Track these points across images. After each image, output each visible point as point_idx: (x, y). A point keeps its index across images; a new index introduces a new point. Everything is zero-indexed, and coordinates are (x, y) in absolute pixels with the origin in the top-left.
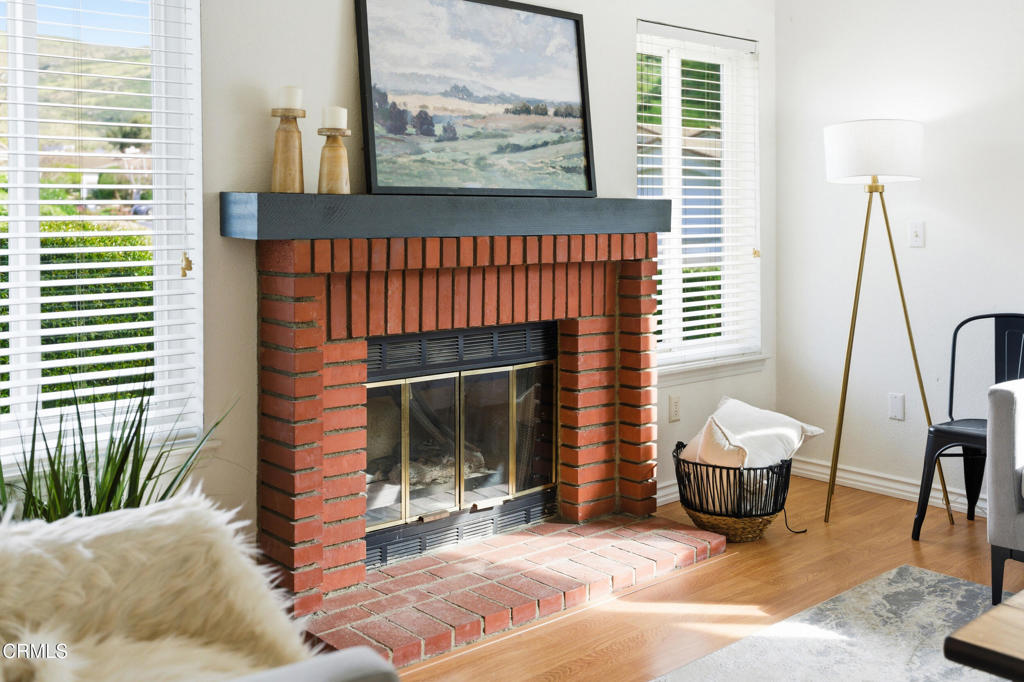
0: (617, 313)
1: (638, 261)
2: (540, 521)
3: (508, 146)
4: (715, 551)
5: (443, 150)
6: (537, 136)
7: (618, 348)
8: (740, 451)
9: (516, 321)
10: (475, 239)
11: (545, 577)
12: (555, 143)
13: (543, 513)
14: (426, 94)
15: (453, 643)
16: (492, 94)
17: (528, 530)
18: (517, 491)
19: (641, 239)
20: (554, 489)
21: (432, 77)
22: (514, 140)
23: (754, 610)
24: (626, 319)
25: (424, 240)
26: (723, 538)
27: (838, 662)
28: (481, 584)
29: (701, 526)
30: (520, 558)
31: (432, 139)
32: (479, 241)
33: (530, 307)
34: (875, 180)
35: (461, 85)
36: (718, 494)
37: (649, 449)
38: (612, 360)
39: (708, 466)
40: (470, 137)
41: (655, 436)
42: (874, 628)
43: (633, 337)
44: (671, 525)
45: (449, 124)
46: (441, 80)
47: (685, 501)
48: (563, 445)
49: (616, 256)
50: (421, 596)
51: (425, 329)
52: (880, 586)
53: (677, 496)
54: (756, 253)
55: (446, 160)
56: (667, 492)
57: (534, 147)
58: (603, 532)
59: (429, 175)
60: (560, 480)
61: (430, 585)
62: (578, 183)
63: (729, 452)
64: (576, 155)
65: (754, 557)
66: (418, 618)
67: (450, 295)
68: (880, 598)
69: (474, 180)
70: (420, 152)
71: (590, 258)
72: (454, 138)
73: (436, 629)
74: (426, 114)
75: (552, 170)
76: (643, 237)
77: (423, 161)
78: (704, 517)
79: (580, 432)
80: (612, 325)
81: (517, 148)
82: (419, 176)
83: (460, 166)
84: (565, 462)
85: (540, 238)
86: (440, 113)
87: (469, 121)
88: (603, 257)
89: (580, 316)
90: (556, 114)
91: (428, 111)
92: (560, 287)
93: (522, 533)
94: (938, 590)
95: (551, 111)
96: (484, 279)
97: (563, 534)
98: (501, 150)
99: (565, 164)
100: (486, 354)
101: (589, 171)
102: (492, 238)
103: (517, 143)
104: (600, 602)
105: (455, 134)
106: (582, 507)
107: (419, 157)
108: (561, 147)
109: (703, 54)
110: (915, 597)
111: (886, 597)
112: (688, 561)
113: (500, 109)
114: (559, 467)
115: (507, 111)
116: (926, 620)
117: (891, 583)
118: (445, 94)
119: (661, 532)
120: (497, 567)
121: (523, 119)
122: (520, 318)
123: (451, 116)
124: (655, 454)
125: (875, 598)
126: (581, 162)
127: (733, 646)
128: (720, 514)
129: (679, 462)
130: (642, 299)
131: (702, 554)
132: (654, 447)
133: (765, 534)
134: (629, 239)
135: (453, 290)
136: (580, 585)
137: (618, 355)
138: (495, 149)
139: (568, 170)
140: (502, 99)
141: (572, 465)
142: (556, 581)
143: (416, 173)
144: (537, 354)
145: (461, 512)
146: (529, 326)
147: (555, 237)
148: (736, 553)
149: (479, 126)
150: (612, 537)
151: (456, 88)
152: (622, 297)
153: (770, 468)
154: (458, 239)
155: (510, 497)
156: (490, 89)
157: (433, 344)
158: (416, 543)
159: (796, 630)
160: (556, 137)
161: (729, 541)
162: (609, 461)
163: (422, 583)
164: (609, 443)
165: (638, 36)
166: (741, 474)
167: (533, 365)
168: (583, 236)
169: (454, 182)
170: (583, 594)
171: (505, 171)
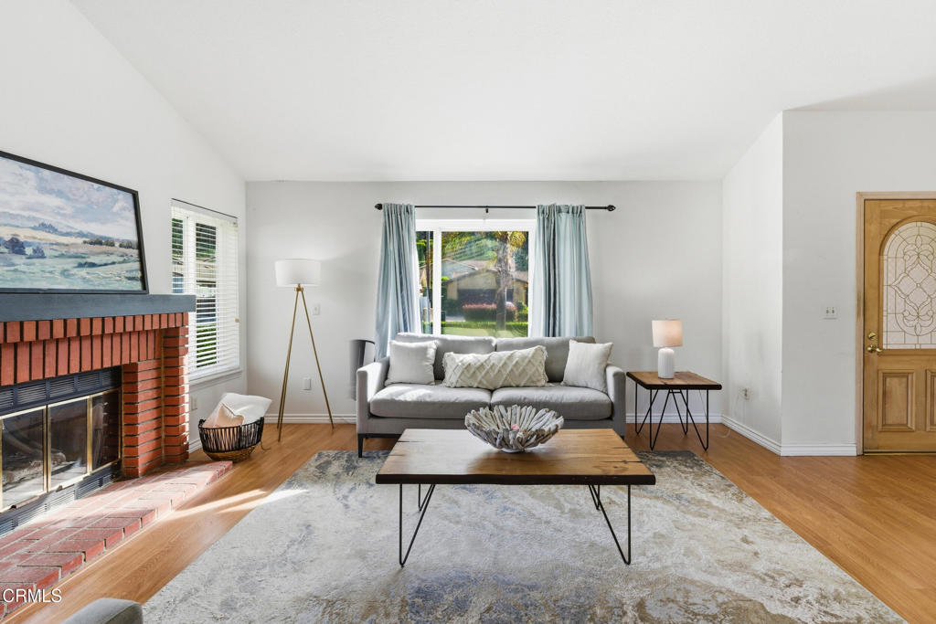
0: (163, 356)
1: (177, 328)
2: (111, 483)
3: (86, 263)
4: (227, 470)
5: (33, 264)
6: (108, 258)
7: (163, 376)
8: (240, 418)
9: (94, 368)
10: (65, 321)
11: (125, 514)
12: (120, 263)
13: (112, 478)
14: (18, 227)
15: (60, 577)
16: (73, 231)
17: (103, 490)
18: (93, 469)
19: (179, 316)
20: (120, 462)
21: (23, 217)
22: (89, 260)
23: (257, 492)
24: (168, 360)
25: (22, 324)
26: (231, 462)
27: (304, 502)
28: (75, 533)
29: (217, 459)
30: (102, 508)
31: (24, 257)
32: (68, 322)
33: (104, 359)
34: (299, 285)
35: (47, 223)
36: (226, 440)
37: (184, 427)
38: (159, 383)
39: (221, 428)
40: (56, 257)
41: (187, 419)
42: (315, 482)
43: (174, 369)
44: (200, 463)
45: (38, 248)
46: (29, 218)
47: (205, 448)
48: (127, 436)
49: (164, 326)
50: (23, 557)
51: (19, 381)
52: (312, 463)
53: (201, 446)
54: (237, 321)
55: (35, 270)
56: (195, 444)
57: (106, 265)
58: (157, 478)
59: (21, 280)
60: (124, 456)
61: (31, 546)
62: (137, 286)
63: (234, 419)
64: (136, 270)
65: (248, 467)
66: (25, 572)
67: (42, 357)
68: (314, 469)
69: (60, 284)
70: (13, 265)
71: (148, 327)
72: (43, 257)
73: (45, 573)
74: (18, 240)
75: (118, 278)
76: (180, 315)
77: (16, 271)
78: (219, 454)
79: (139, 426)
80: (160, 364)
81: (93, 265)
82: (13, 280)
83: (48, 275)
84: (128, 444)
85: (114, 318)
86: (29, 240)
87: (54, 247)
88: (156, 327)
89: (139, 360)
90: (121, 246)
91: (19, 238)
92: (126, 345)
93: (98, 494)
94: (337, 458)
95: (117, 244)
96: (69, 345)
97: (130, 486)
98: (81, 265)
99: (128, 275)
100: (70, 390)
101: (143, 279)
102: (79, 320)
103: (93, 261)
104: (165, 516)
105: (44, 254)
106: (141, 468)
107: (12, 268)
108: (124, 265)
109: (207, 220)
110: (328, 463)
111: (316, 467)
112: (214, 479)
113: (80, 241)
114: (123, 449)
115: (85, 242)
116: (335, 472)
117: (316, 460)
118: (34, 228)
119: (194, 468)
120: (85, 519)
121: (97, 248)
122: (97, 366)
123: (40, 243)
124: (187, 429)
125: (312, 469)
126: (139, 275)
127: (251, 513)
128: (229, 451)
129: (202, 429)
130: (180, 348)
131: (221, 473)
132: (187, 426)
133: (252, 455)
134: (172, 316)
135: (44, 354)
136: (151, 511)
137: (163, 379)
138: (76, 265)
139: (130, 279)
140: (81, 234)
141: (134, 446)
142: (133, 514)
143: (9, 279)
144: (107, 386)
145: (49, 493)
146: (104, 370)
147: (125, 317)
148: (238, 468)
149: (64, 250)
150: (165, 479)
151: (43, 225)
152: (165, 348)
153: (255, 423)
154: (51, 322)
155: (88, 474)
156: (72, 228)
157: (23, 391)
158: (10, 523)
159: (280, 495)
160: (121, 259)
161: (235, 463)
162: (158, 438)
163: (22, 548)
164: (158, 429)
165: (172, 208)
166: (241, 429)
167: (101, 394)
168: (143, 316)
169: (44, 285)
170: (153, 515)
171: (84, 278)
